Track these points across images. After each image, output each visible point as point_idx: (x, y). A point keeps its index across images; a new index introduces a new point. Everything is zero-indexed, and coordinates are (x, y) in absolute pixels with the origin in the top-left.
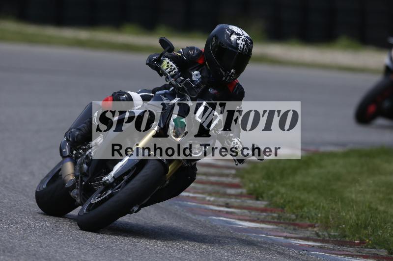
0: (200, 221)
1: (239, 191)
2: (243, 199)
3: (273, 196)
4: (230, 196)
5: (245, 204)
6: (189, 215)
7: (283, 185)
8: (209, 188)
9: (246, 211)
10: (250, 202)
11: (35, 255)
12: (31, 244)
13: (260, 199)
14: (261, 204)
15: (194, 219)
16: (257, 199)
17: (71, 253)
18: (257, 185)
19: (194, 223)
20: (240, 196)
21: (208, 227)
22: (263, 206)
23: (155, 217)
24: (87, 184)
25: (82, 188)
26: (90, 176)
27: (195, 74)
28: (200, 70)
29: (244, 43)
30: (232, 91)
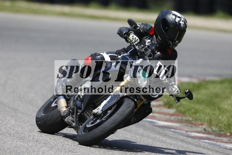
1: (158, 103)
2: (161, 108)
3: (178, 106)
5: (162, 111)
18: (169, 100)
20: (159, 106)
24: (81, 114)
25: (77, 117)
26: (83, 109)
27: (148, 42)
28: (151, 39)
29: (183, 23)
30: (170, 54)
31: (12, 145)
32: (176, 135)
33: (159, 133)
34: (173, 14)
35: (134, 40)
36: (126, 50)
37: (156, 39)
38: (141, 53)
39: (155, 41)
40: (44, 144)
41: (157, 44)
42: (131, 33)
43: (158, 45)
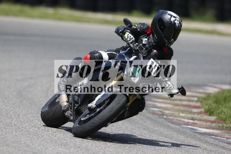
0: (176, 128)
1: (199, 110)
2: (202, 115)
3: (219, 114)
4: (194, 113)
5: (203, 118)
6: (170, 124)
7: (225, 107)
8: (182, 108)
9: (203, 122)
10: (206, 117)
11: (79, 147)
12: (77, 141)
13: (212, 115)
14: (213, 118)
15: (173, 127)
16: (210, 115)
17: (100, 146)
18: (210, 107)
19: (173, 129)
20: (200, 113)
21: (181, 131)
22: (214, 119)
23: (150, 126)
24: (77, 108)
25: (74, 111)
26: (79, 103)
27: (145, 40)
28: (148, 37)
29: (178, 22)
30: (166, 52)
31: (54, 151)
32: (217, 142)
33: (200, 140)
34: (169, 14)
35: (129, 39)
36: (125, 48)
37: (153, 37)
38: (135, 50)
39: (151, 40)
40: (86, 150)
41: (153, 42)
42: (127, 31)
43: (154, 44)
